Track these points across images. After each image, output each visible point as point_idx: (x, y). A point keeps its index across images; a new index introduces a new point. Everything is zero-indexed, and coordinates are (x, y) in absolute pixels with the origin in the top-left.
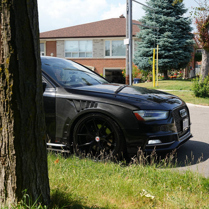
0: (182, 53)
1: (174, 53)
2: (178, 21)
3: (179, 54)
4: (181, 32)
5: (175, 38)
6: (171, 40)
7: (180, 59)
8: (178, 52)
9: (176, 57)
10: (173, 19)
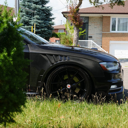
0: (47, 30)
1: (41, 30)
2: (43, 8)
3: (44, 31)
4: (45, 16)
5: (41, 20)
6: (39, 21)
7: (45, 35)
8: (44, 30)
9: (43, 33)
10: (40, 7)
